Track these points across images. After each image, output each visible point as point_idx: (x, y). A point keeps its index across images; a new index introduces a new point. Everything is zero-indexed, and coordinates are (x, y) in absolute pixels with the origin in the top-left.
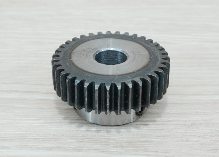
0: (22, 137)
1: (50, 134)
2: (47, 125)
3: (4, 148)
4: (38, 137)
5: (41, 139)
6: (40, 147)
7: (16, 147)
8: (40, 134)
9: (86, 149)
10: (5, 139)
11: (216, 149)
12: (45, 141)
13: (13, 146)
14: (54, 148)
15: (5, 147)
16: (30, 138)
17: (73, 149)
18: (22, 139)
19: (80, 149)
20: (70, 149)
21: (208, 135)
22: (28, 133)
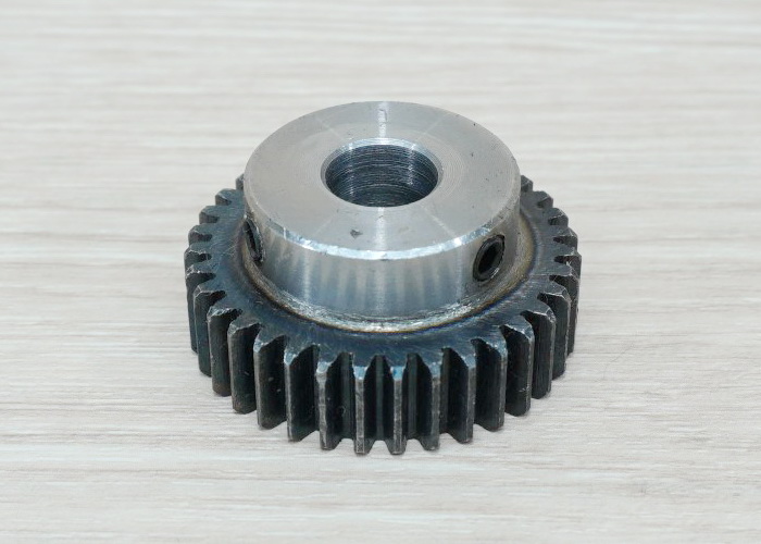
0: (67, 401)
1: (160, 390)
2: (147, 355)
3: (8, 438)
4: (119, 401)
5: (126, 407)
6: (126, 435)
7: (47, 435)
8: (125, 389)
9: (275, 439)
10: (12, 407)
11: (700, 436)
12: (140, 412)
13: (35, 432)
14: (171, 438)
15: (12, 436)
16: (92, 405)
17: (232, 441)
18: (67, 407)
19: (254, 442)
20: (221, 441)
21: (674, 388)
22: (87, 385)
